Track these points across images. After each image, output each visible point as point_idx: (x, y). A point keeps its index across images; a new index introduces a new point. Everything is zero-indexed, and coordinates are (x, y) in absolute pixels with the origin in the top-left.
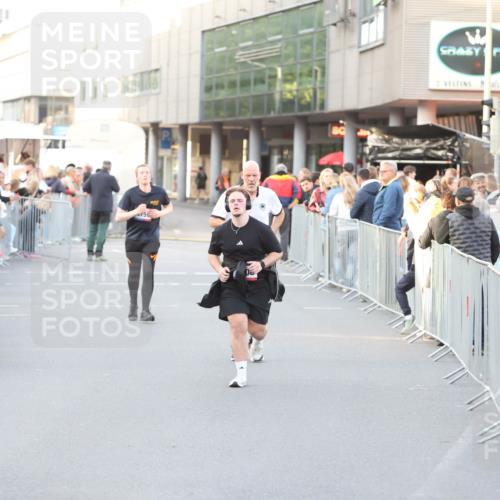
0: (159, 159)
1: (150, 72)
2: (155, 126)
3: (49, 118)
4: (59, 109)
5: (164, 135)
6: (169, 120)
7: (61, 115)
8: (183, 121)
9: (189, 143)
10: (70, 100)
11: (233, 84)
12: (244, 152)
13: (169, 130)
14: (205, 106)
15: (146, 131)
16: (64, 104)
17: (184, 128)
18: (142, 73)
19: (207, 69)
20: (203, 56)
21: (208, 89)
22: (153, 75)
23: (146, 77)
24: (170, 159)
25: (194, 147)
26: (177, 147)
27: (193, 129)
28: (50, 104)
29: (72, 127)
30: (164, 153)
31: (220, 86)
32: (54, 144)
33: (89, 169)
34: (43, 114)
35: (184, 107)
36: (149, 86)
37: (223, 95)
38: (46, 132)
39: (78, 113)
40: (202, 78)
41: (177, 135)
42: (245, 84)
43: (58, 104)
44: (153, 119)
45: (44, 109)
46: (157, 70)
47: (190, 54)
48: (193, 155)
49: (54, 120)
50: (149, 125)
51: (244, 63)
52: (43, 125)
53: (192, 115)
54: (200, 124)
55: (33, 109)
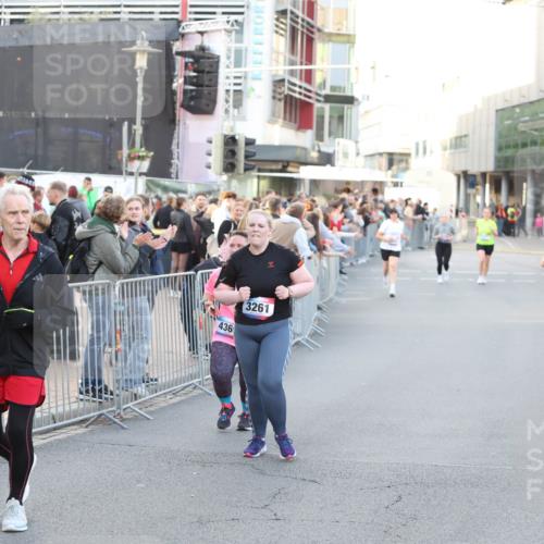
0: (467, 196)
1: (461, 137)
2: (465, 173)
3: (394, 168)
4: (401, 161)
5: (471, 180)
6: (474, 169)
7: (403, 165)
8: (483, 169)
9: (488, 186)
10: (409, 155)
11: (516, 145)
12: (524, 191)
13: (474, 176)
14: (498, 160)
15: (459, 177)
16: (404, 158)
17: (484, 175)
18: (456, 138)
19: (500, 135)
20: (497, 126)
21: (499, 149)
22: (463, 139)
23: (459, 140)
24: (475, 197)
25: (491, 188)
26: (479, 187)
27: (491, 177)
28: (395, 157)
29: (408, 173)
30: (470, 191)
31: (508, 147)
32: (396, 185)
33: (420, 202)
34: (391, 164)
35: (484, 161)
36: (461, 146)
37: (509, 153)
38: (393, 176)
39: (413, 161)
40: (496, 142)
41: (479, 179)
42: (524, 145)
43: (401, 157)
44: (464, 169)
45: (392, 160)
46: (466, 136)
47: (488, 126)
48: (490, 193)
49: (398, 168)
50: (460, 173)
51: (524, 132)
52: (390, 172)
53: (488, 165)
54: (495, 172)
55: (384, 161)
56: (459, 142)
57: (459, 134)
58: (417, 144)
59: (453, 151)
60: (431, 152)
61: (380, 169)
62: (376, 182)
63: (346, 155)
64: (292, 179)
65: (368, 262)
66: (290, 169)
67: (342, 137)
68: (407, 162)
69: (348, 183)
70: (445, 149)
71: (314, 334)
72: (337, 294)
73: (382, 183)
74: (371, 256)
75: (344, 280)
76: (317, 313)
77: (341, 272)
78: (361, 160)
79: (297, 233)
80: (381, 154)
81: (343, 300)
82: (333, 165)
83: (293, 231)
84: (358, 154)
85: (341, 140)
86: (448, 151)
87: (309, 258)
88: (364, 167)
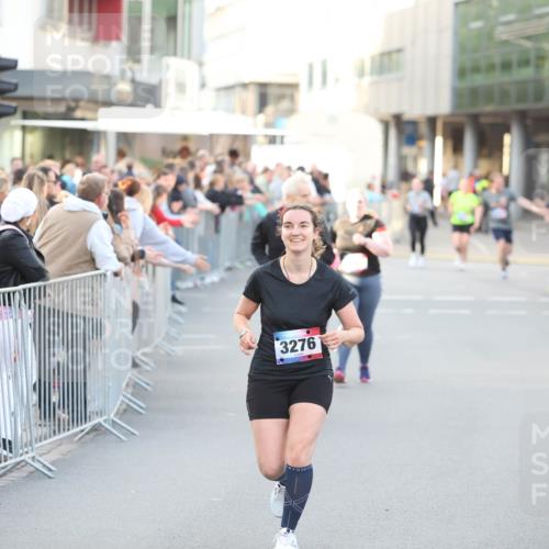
0: (401, 159)
1: (389, 53)
2: (398, 118)
3: (270, 109)
4: (281, 97)
5: (408, 130)
6: (415, 110)
7: (285, 104)
8: (431, 112)
9: (439, 140)
10: (294, 86)
11: (491, 67)
12: (506, 150)
13: (414, 123)
14: (457, 95)
15: (386, 125)
16: (288, 91)
17: (432, 121)
18: (382, 55)
19: (461, 48)
20: (456, 33)
21: (461, 73)
22: (394, 56)
23: (386, 59)
24: (415, 159)
25: (445, 144)
26: (424, 144)
27: (445, 124)
28: (272, 92)
30: (409, 151)
31: (476, 70)
32: (272, 140)
34: (263, 102)
35: (435, 97)
36: (389, 70)
37: (479, 80)
38: (268, 125)
39: (303, 97)
40: (455, 60)
41: (424, 129)
42: (506, 66)
43: (281, 91)
44: (394, 110)
45: (265, 95)
46: (399, 51)
49: (277, 111)
51: (506, 42)
52: (261, 118)
53: (442, 105)
54: (452, 115)
55: (251, 97)
56: (387, 62)
57: (387, 48)
58: (311, 67)
59: (376, 78)
60: (337, 80)
61: (244, 112)
62: (235, 137)
63: (181, 88)
64: (83, 133)
65: (222, 280)
66: (78, 114)
67: (175, 54)
68: (292, 99)
69: (185, 138)
70: (361, 74)
71: (126, 412)
72: (169, 338)
73: (247, 139)
74: (229, 269)
75: (179, 313)
76: (131, 374)
77: (174, 300)
78: (209, 96)
79: (94, 230)
80: (245, 86)
81: (179, 350)
82: (157, 105)
83: (86, 227)
84: (203, 86)
85: (172, 61)
86: (367, 79)
87: (116, 274)
88: (215, 109)
